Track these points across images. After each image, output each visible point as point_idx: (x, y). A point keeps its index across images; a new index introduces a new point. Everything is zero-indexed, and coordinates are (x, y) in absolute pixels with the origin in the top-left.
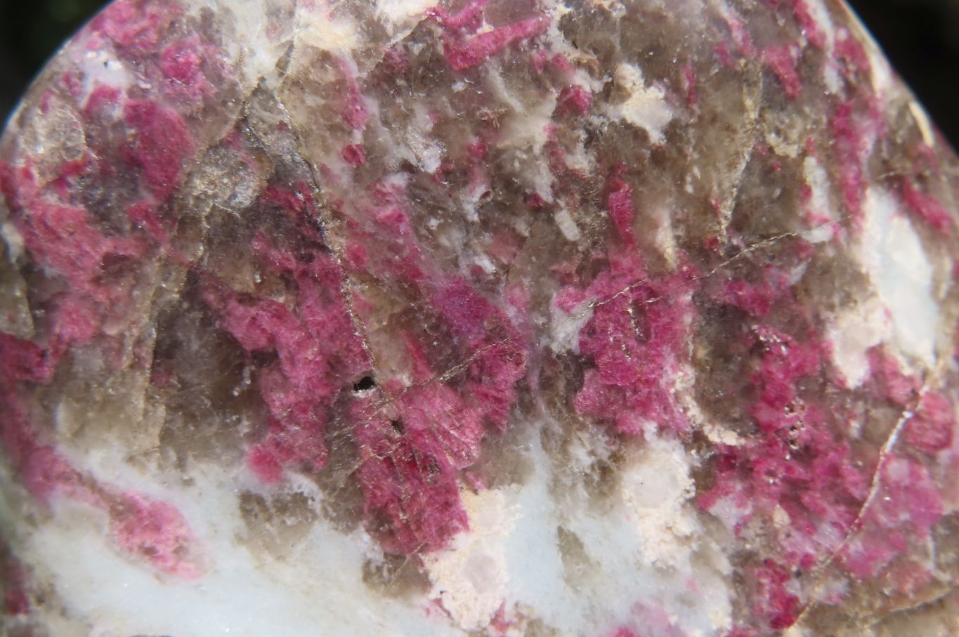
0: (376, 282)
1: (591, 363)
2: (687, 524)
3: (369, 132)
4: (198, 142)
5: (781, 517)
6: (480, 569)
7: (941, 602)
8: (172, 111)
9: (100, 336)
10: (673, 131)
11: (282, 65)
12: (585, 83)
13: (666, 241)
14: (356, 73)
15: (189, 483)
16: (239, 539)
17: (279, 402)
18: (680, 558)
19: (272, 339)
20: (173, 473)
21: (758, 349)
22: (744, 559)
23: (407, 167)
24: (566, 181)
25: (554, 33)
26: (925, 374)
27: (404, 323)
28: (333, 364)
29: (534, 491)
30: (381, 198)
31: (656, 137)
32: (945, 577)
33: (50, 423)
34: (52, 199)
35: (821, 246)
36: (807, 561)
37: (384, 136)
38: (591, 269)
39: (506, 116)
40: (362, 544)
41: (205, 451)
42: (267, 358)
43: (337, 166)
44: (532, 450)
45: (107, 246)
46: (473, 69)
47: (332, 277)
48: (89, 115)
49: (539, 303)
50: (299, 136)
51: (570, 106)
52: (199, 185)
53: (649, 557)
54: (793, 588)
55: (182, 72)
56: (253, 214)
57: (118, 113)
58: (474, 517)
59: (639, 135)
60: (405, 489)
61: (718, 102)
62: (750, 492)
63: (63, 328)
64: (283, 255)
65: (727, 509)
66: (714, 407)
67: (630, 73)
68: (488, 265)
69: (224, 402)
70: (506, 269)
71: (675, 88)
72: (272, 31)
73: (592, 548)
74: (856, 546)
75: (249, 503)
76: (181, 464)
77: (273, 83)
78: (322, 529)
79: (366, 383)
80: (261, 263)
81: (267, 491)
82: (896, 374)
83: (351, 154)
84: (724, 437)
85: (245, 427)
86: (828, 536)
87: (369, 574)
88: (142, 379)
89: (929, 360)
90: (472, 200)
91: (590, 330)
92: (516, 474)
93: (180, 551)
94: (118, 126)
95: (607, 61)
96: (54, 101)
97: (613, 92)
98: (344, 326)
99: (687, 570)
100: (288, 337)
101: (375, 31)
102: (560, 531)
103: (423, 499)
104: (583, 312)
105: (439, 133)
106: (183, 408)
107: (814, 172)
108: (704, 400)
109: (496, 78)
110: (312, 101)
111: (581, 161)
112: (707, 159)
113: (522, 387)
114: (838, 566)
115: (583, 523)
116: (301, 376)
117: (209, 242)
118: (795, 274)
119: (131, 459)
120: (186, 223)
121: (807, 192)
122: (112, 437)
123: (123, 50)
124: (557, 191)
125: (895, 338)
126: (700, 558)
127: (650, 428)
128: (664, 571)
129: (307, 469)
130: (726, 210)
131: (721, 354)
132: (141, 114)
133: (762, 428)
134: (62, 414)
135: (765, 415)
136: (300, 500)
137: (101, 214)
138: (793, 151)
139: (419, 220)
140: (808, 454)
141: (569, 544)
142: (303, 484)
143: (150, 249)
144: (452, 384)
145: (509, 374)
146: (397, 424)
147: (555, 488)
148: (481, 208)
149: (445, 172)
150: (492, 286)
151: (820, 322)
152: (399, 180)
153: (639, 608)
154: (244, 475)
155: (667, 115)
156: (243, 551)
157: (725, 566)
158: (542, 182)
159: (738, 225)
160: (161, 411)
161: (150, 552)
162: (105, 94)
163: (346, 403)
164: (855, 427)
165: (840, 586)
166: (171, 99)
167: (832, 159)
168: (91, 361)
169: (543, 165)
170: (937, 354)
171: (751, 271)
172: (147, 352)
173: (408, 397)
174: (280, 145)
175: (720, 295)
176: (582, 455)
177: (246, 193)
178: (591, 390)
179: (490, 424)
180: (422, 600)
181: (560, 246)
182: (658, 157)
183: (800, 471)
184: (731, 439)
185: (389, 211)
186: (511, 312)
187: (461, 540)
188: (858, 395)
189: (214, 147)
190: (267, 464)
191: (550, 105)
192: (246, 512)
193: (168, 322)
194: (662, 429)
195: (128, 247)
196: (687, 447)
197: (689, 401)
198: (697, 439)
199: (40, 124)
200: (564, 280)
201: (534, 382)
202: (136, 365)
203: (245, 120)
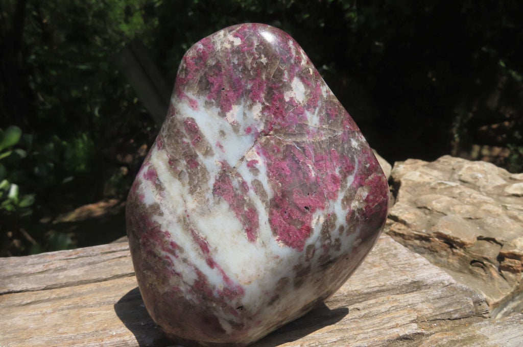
0: (227, 76)
1: (252, 91)
2: (260, 114)
5: (273, 116)
6: (233, 115)
7: (295, 134)
8: (207, 52)
9: (193, 78)
10: (267, 64)
11: (221, 49)
12: (257, 56)
13: (264, 77)
14: (230, 51)
15: (199, 98)
16: (204, 107)
17: (212, 90)
18: (258, 119)
19: (213, 82)
20: (197, 97)
21: (274, 94)
22: (267, 121)
23: (233, 63)
24: (252, 68)
25: (254, 50)
26: (300, 104)
27: (229, 82)
28: (220, 86)
29: (241, 106)
30: (230, 66)
31: (265, 64)
32: (297, 131)
33: (184, 89)
34: (191, 61)
35: (285, 82)
36: (275, 123)
37: (231, 59)
38: (253, 79)
39: (246, 59)
40: (219, 109)
41: (202, 95)
42: (212, 84)
43: (225, 62)
44: (242, 101)
45: (196, 67)
46: (244, 53)
47: (222, 75)
48: (198, 51)
49: (246, 82)
50: (222, 57)
51: (254, 59)
52: (209, 62)
53: (254, 118)
54: (273, 126)
55: (209, 48)
56: (214, 66)
57: (201, 52)
58: (233, 109)
59: (262, 63)
60: (225, 103)
61: (273, 61)
62: (269, 112)
63: (188, 77)
64: (217, 71)
65: (266, 114)
66: (267, 100)
67: (263, 56)
68: (241, 76)
69: (206, 89)
70: (243, 77)
71: (268, 58)
72: (221, 45)
73: (247, 115)
74: (283, 123)
76: (199, 96)
77: (220, 51)
78: (214, 107)
79: (223, 89)
80: (214, 72)
81: (209, 101)
82: (294, 102)
83: (227, 60)
84: (267, 104)
85: (208, 92)
86: (279, 120)
87: (219, 114)
88: (197, 84)
89: (301, 102)
90: (240, 68)
91: (252, 87)
92: (240, 104)
93: (196, 107)
94: (201, 53)
95: (260, 54)
96: (194, 49)
97: (260, 58)
98: (222, 82)
99: (259, 121)
100: (215, 82)
101: (233, 46)
102: (244, 112)
103: (228, 105)
104: (252, 84)
105: (238, 59)
106: (201, 89)
107: (286, 72)
108: (265, 98)
109: (246, 54)
110: (224, 53)
111: (255, 66)
112: (271, 68)
113: (242, 93)
114: (279, 124)
115: (247, 112)
116: (216, 87)
117: (208, 68)
118: (281, 85)
119: (193, 94)
120: (206, 66)
121: (284, 74)
122: (191, 92)
123: (203, 44)
124: (251, 69)
125: (295, 97)
126: (261, 119)
127: (258, 101)
128: (256, 120)
129: (214, 99)
130: (272, 75)
131: (268, 93)
132: (203, 52)
133: (273, 104)
134: (186, 88)
135: (273, 102)
136: (212, 102)
137: (196, 64)
138: (283, 69)
139: (233, 70)
140: (278, 109)
141: (244, 114)
142: (213, 101)
143: (201, 68)
144: (234, 91)
145: (241, 91)
146: (226, 95)
147: (244, 107)
148: (241, 69)
149: (238, 64)
150: (241, 79)
151: (283, 92)
152: (232, 64)
153: (252, 124)
154: (206, 98)
155: (266, 62)
156: (204, 108)
157: (264, 121)
158: (249, 67)
159: (274, 77)
160: (198, 89)
161: (193, 106)
162: (200, 49)
163: (220, 91)
164: (286, 107)
165: (279, 127)
167: (289, 71)
168: (191, 81)
169: (250, 65)
170: (303, 102)
171: (274, 83)
172: (198, 81)
173: (228, 91)
174: (220, 59)
175: (270, 85)
176: (248, 103)
177: (214, 63)
178: (251, 95)
179: (237, 97)
180: (225, 118)
181: (250, 76)
182: (265, 67)
183: (277, 110)
184: (268, 104)
185: (230, 68)
186: (243, 83)
187: (231, 111)
188: (287, 103)
189: (211, 57)
190: (209, 97)
191: (252, 58)
192: (205, 103)
193: (201, 78)
194: (259, 102)
195: (198, 68)
196: (262, 104)
197: (263, 98)
199: (191, 52)
200: (250, 80)
201: (244, 92)
202: (196, 82)
203: (215, 55)
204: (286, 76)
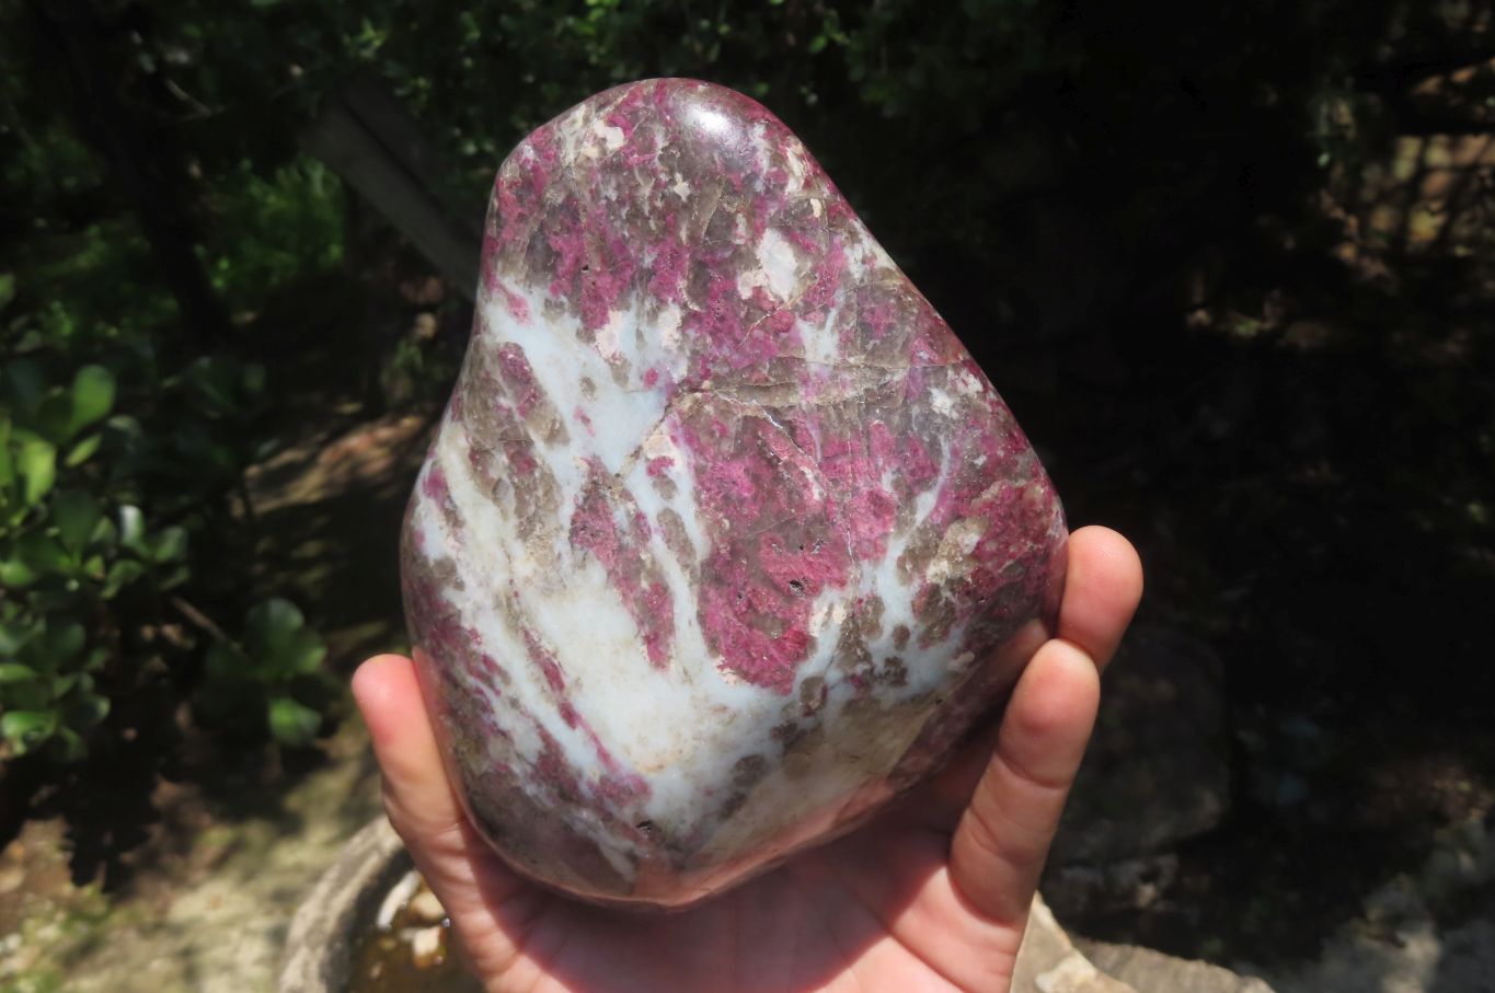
0: (593, 234)
1: (654, 274)
2: (677, 336)
3: (597, 185)
4: (549, 181)
5: (709, 340)
6: (611, 337)
7: (767, 388)
8: (544, 170)
9: (514, 240)
10: (690, 198)
11: (576, 159)
12: (664, 178)
13: (683, 235)
14: (596, 165)
15: (531, 293)
16: (543, 314)
17: (561, 269)
18: (674, 347)
19: (561, 248)
20: (526, 288)
21: (711, 279)
22: (695, 353)
23: (606, 198)
24: (654, 209)
25: (656, 160)
26: (782, 302)
27: (600, 250)
28: (578, 260)
29: (632, 314)
30: (598, 207)
31: (684, 199)
32: (772, 380)
33: (496, 267)
34: (507, 192)
35: (739, 246)
36: (716, 357)
37: (601, 186)
38: (657, 241)
39: (638, 185)
40: (578, 322)
41: (537, 283)
42: (558, 255)
43: (587, 194)
44: (633, 301)
45: (520, 210)
46: (630, 169)
47: (580, 231)
48: (522, 167)
49: (641, 250)
50: (578, 183)
51: (657, 186)
52: (548, 195)
53: (664, 345)
54: (710, 366)
55: (548, 157)
56: (561, 206)
57: (529, 168)
58: (612, 319)
59: (679, 197)
60: (593, 306)
61: (707, 190)
62: (700, 329)
63: (504, 235)
64: (568, 221)
65: (692, 333)
66: (695, 297)
67: (678, 176)
68: (627, 235)
69: (545, 268)
70: (632, 236)
71: (692, 183)
72: (576, 147)
73: (647, 338)
74: (736, 357)
75: (547, 303)
76: (530, 286)
77: (573, 165)
78: (567, 315)
79: (586, 268)
80: (562, 223)
81: (553, 299)
82: (766, 298)
83: (591, 191)
84: (694, 307)
85: (550, 277)
86: (726, 351)
87: (578, 334)
88: (523, 256)
89: (786, 298)
90: (624, 212)
91: (655, 262)
92: (628, 308)
93: (525, 315)
94: (529, 172)
95: (671, 172)
96: (513, 160)
97: (672, 182)
98: (581, 248)
99: (675, 352)
100: (566, 249)
101: (604, 152)
102: (638, 330)
103: (598, 310)
104: (654, 255)
105: (618, 187)
106: (533, 268)
107: (741, 219)
108: (689, 293)
109: (637, 173)
110: (583, 172)
111: (659, 204)
112: (701, 209)
113: (632, 278)
114: (726, 361)
115: (644, 328)
116: (567, 262)
117: (548, 213)
118: (728, 254)
119: (516, 282)
120: (543, 206)
121: (737, 225)
122: (512, 274)
123: (535, 147)
124: (650, 213)
125: (769, 286)
126: (681, 348)
127: (670, 299)
128: (668, 351)
129: (565, 294)
130: (705, 228)
131: (696, 277)
132: (535, 169)
133: (708, 307)
134: (500, 265)
135: (709, 302)
136: (562, 304)
137: (520, 199)
138: (733, 211)
139: (608, 216)
140: (722, 319)
141: (639, 335)
142: (563, 299)
143: (532, 213)
144: (611, 273)
145: (629, 273)
146: (594, 283)
147: (638, 315)
148: (627, 215)
149: (617, 201)
150: (627, 241)
151: (735, 274)
152: (604, 202)
153: (658, 362)
154: (547, 293)
155: (688, 192)
156: (543, 319)
157: (688, 353)
158: (646, 209)
159: (708, 233)
160: (527, 267)
161: (516, 314)
162: (527, 161)
163: (579, 274)
164: (743, 314)
165: (726, 369)
166: (545, 166)
167: (750, 216)
168: (510, 247)
169: (647, 203)
170: (791, 297)
171: (711, 251)
172: (526, 247)
173: (598, 274)
174: (573, 186)
175: (699, 257)
176: (647, 306)
177: (560, 200)
178: (653, 284)
179: (621, 289)
180: (593, 345)
181: (650, 232)
182: (685, 206)
183: (719, 325)
184: (696, 308)
185: (599, 212)
186: (632, 251)
187: (607, 327)
188: (745, 302)
189: (553, 183)
190: (554, 290)
191: (652, 184)
192: (546, 306)
193: (533, 238)
194: (674, 301)
195: (526, 212)
196: (682, 308)
197: (684, 292)
198: (684, 306)
199: (509, 167)
200: (650, 243)
201: (637, 276)
202: (522, 251)
203: (563, 176)
204: (742, 227)
